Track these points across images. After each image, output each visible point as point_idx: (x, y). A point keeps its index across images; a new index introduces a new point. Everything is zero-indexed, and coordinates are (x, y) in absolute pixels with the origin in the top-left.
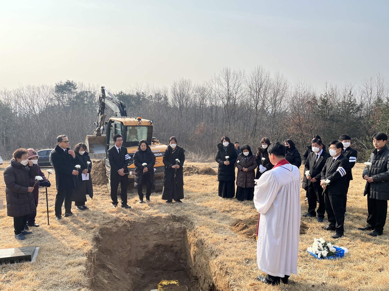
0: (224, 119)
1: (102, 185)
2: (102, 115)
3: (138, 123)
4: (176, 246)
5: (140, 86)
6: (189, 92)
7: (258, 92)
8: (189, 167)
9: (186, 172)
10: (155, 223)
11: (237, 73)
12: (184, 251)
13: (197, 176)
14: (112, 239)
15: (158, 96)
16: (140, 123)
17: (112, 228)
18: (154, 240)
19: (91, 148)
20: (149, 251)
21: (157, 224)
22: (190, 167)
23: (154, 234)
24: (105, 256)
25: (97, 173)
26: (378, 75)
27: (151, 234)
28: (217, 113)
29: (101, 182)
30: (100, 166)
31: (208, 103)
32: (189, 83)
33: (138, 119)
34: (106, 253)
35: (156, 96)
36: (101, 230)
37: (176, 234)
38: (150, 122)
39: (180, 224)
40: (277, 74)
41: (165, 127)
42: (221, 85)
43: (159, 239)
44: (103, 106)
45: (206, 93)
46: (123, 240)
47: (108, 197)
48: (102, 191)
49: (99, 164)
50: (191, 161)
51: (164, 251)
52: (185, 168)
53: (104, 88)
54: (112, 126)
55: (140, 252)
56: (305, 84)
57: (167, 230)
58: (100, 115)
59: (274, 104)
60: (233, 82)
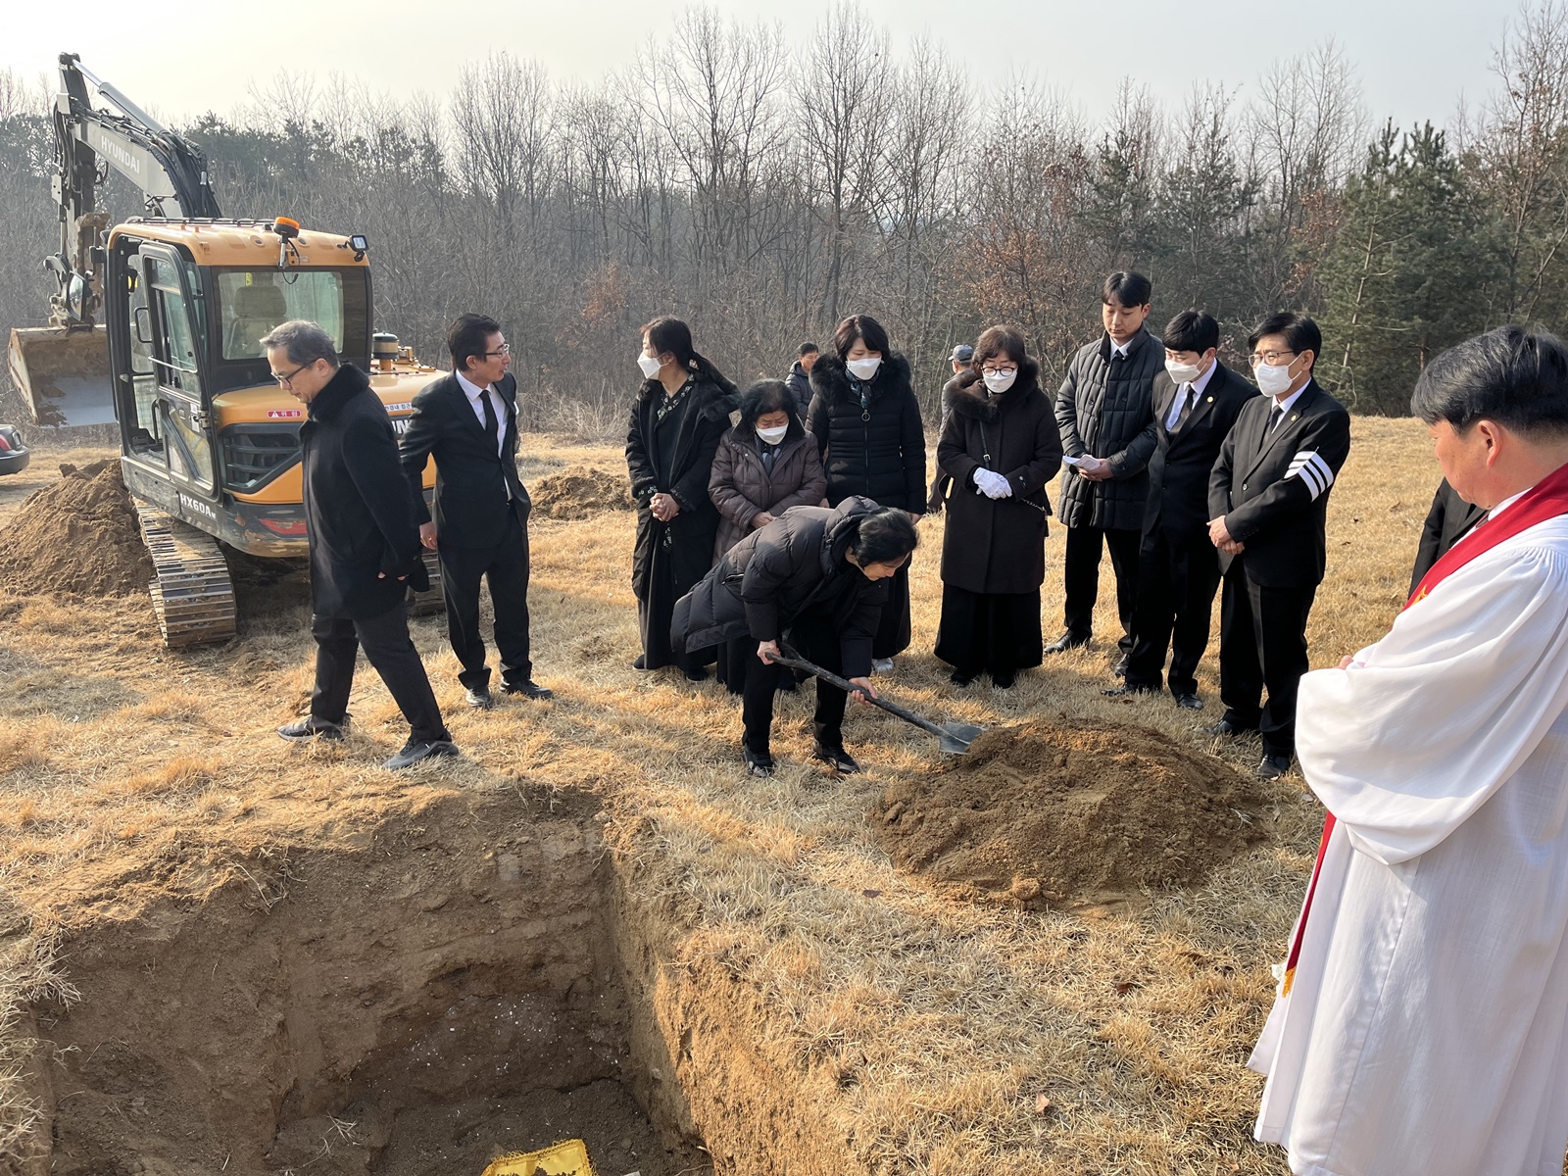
0: (700, 248)
1: (119, 595)
2: (82, 218)
3: (282, 252)
4: (560, 959)
5: (301, 92)
6: (537, 123)
7: (841, 127)
8: (576, 478)
9: (564, 504)
10: (424, 842)
11: (747, 35)
12: (607, 978)
13: (619, 520)
14: (154, 988)
15: (393, 139)
16: (295, 252)
17: (148, 916)
18: (430, 947)
19: (47, 395)
20: (402, 1010)
21: (440, 847)
22: (579, 475)
23: (428, 910)
24: (113, 1103)
25: (86, 530)
26: (1325, 51)
27: (409, 913)
28: (666, 219)
29: (114, 576)
30: (99, 489)
31: (627, 177)
32: (533, 80)
33: (278, 231)
34: (121, 1082)
35: (382, 142)
36: (68, 941)
37: (559, 895)
38: (352, 245)
39: (577, 832)
40: (920, 44)
41: (437, 286)
42: (682, 90)
43: (460, 934)
44: (82, 166)
45: (615, 130)
46: (232, 982)
47: (153, 661)
48: (123, 629)
49: (95, 481)
50: (573, 439)
51: (492, 997)
52: (558, 483)
53: (75, 61)
54: (134, 274)
55: (346, 1027)
56: (1039, 88)
57: (506, 877)
58: (70, 214)
59: (913, 181)
60: (731, 80)
